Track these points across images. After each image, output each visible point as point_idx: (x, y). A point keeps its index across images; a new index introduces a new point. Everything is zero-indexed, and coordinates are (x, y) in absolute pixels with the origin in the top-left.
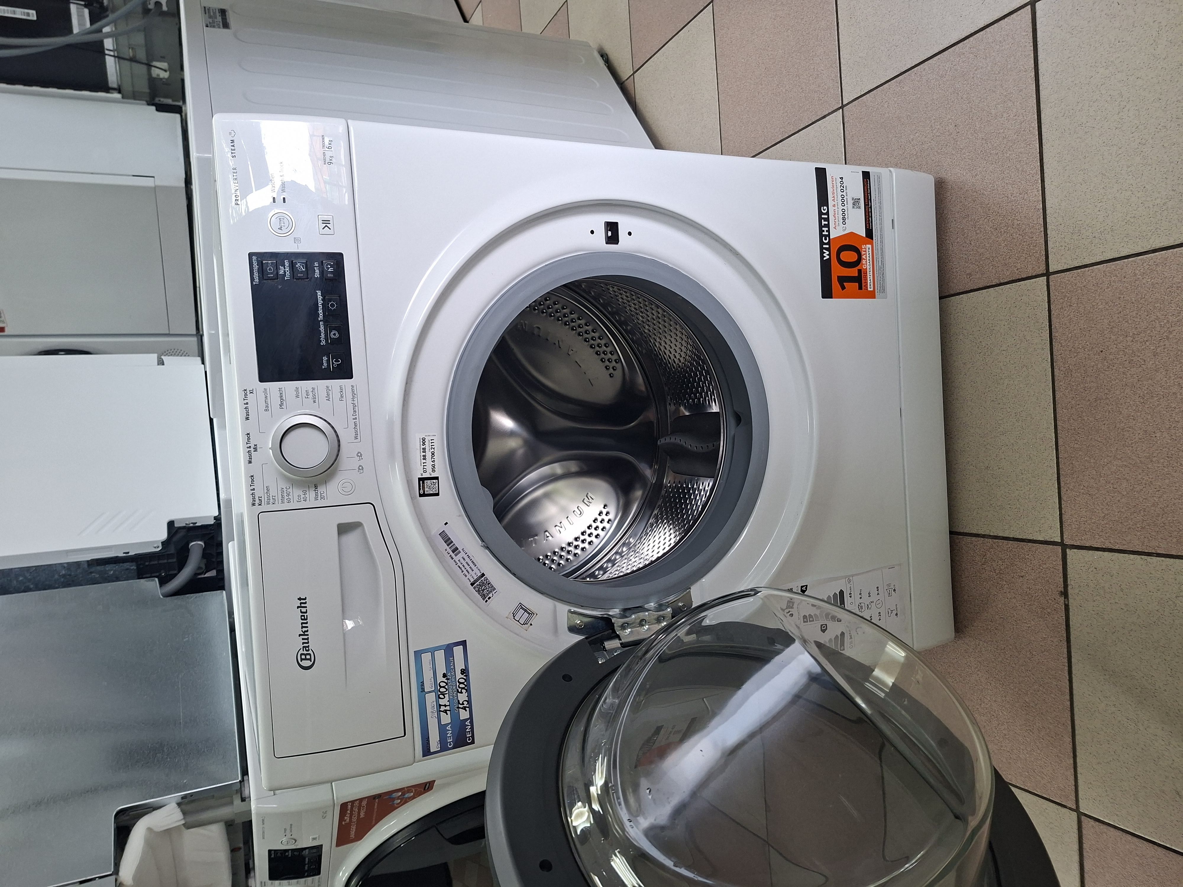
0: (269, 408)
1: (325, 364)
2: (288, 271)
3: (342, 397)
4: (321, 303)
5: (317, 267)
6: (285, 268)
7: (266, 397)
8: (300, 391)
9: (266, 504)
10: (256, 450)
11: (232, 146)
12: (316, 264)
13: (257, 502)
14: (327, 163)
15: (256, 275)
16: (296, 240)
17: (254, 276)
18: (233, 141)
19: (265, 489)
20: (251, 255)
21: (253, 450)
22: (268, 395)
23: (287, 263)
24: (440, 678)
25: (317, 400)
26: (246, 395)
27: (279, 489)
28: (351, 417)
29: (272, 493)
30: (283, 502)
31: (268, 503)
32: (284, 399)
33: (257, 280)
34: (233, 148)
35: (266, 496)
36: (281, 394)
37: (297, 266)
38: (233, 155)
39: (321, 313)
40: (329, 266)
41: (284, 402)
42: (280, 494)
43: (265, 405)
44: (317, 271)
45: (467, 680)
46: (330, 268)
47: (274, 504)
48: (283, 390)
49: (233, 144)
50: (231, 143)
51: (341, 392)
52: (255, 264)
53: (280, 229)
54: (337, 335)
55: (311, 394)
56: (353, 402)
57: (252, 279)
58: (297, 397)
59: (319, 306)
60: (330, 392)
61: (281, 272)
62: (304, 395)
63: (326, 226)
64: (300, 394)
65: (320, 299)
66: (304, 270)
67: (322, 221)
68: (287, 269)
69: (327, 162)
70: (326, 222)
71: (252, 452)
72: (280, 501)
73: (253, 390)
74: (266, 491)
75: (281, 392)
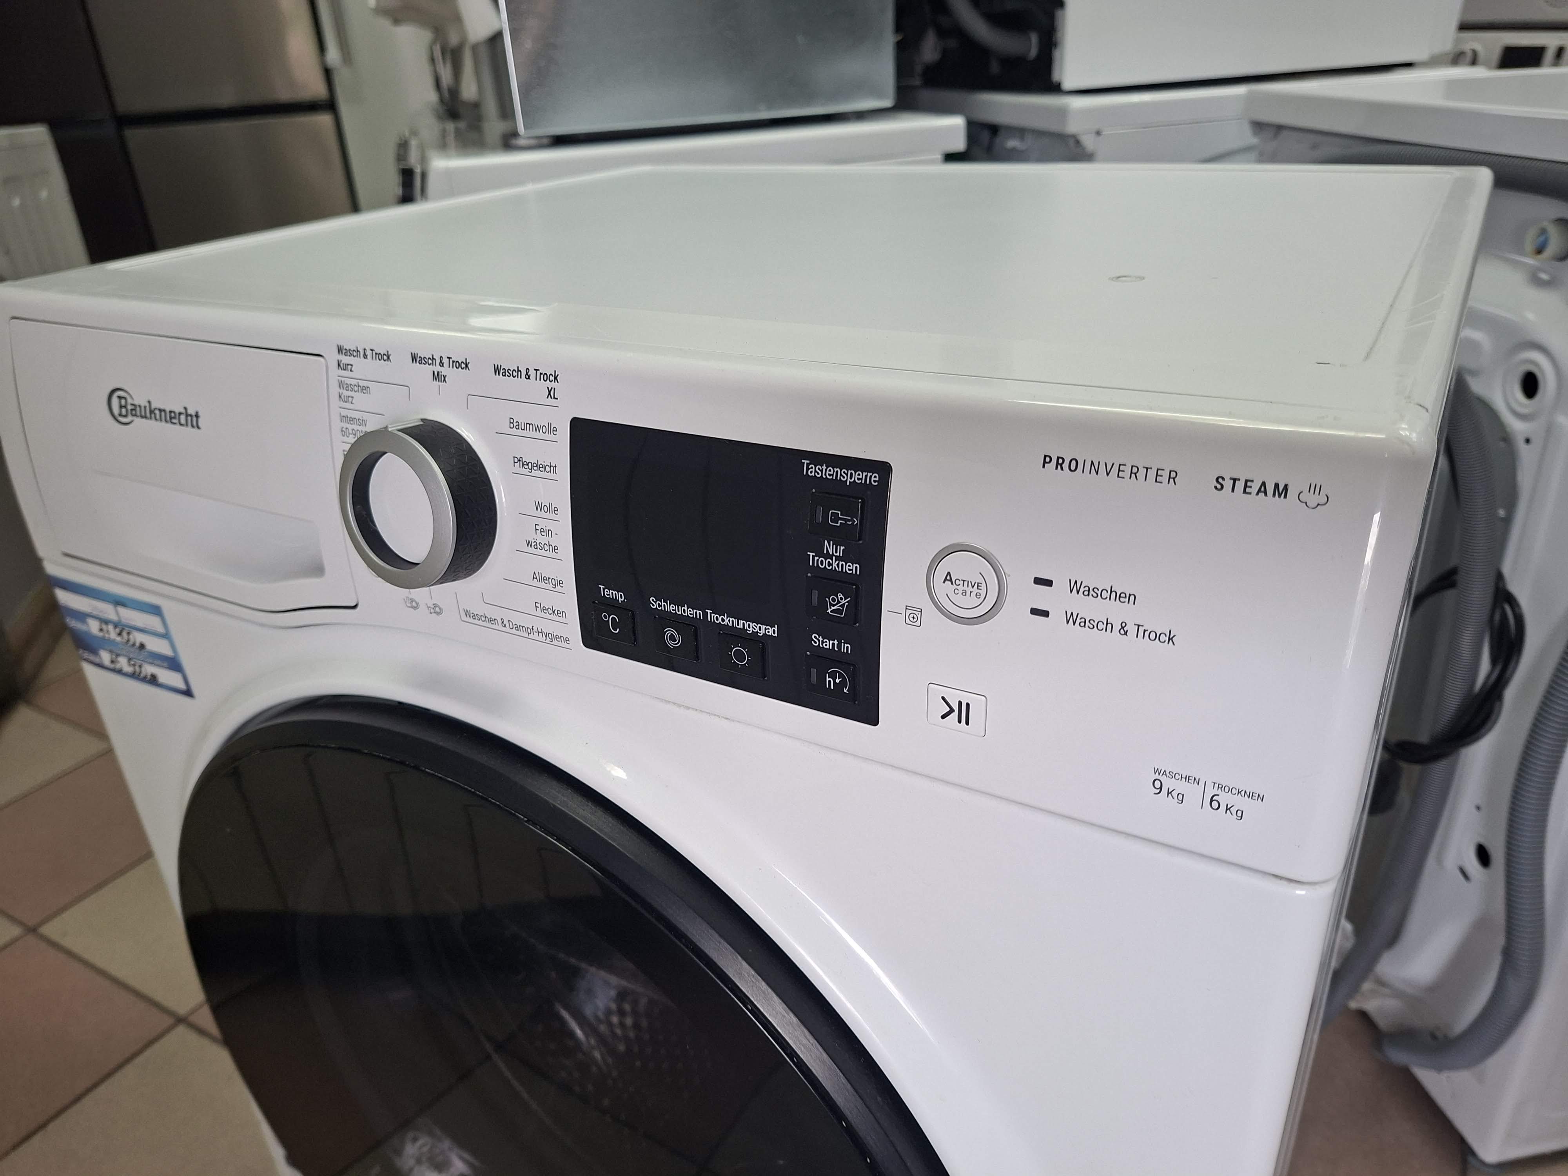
0: (514, 431)
1: (608, 593)
2: (830, 564)
3: (544, 609)
4: (746, 627)
5: (839, 646)
6: (838, 558)
7: (538, 428)
8: (547, 515)
9: (340, 378)
10: (437, 377)
11: (1264, 484)
12: (846, 647)
13: (346, 360)
14: (1157, 776)
15: (828, 472)
16: (914, 615)
17: (824, 467)
18: (1281, 491)
19: (365, 384)
20: (884, 469)
21: (438, 368)
22: (540, 435)
23: (852, 568)
24: (139, 638)
25: (532, 550)
26: (546, 377)
27: (365, 416)
28: (507, 615)
29: (358, 396)
30: (343, 418)
31: (341, 384)
32: (534, 473)
33: (813, 471)
34: (1255, 487)
35: (354, 382)
36: (544, 467)
37: (840, 595)
38: (1228, 484)
39: (723, 620)
40: (838, 681)
41: (526, 471)
42: (357, 415)
43: (522, 420)
44: (828, 644)
45: (144, 680)
46: (834, 682)
47: (340, 397)
48: (551, 475)
49: (1270, 489)
50: (1277, 486)
51: (554, 612)
52: (858, 476)
53: (948, 578)
54: (671, 644)
55: (544, 540)
56: (535, 630)
57: (818, 458)
58: (538, 506)
59: (741, 622)
60: (550, 587)
61: (828, 547)
62: (543, 524)
63: (952, 710)
64: (543, 514)
65: (757, 629)
66: (829, 611)
67: (968, 705)
68: (835, 565)
69: (1163, 778)
70: (964, 713)
71: (432, 368)
72: (344, 412)
73: (554, 398)
74: (362, 383)
75: (548, 469)
